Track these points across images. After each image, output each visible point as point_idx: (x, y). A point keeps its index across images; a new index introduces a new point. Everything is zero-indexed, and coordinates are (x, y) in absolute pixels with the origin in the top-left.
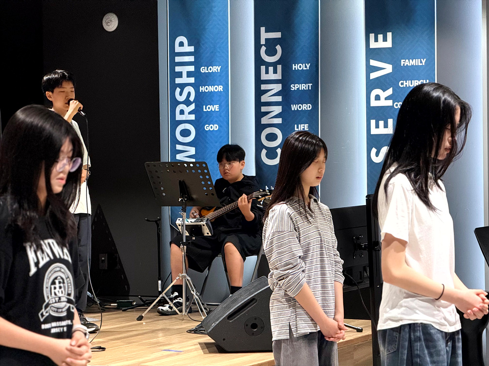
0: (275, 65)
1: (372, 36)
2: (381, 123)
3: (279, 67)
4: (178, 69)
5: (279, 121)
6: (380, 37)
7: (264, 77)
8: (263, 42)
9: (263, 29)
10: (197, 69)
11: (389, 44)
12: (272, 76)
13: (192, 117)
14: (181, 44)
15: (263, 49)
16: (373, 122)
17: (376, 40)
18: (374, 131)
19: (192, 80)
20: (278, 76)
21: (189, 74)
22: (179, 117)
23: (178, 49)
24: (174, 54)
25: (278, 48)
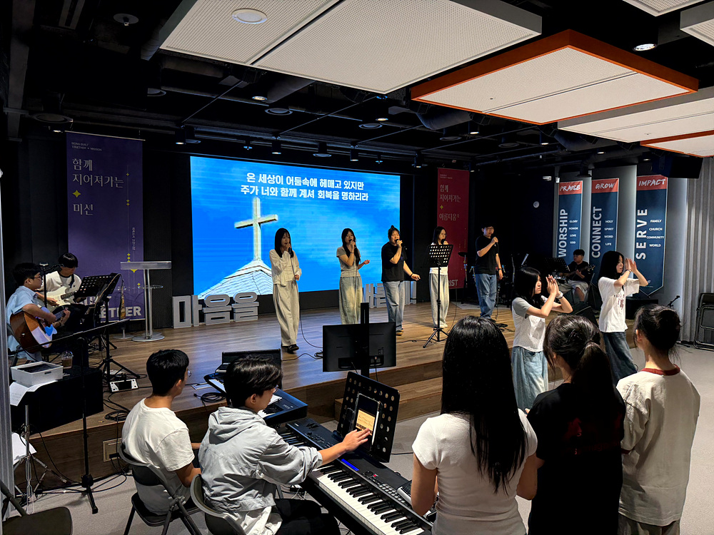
0: (599, 221)
2: (641, 244)
4: (561, 221)
5: (599, 241)
6: (642, 211)
7: (594, 225)
8: (594, 212)
9: (594, 207)
10: (568, 221)
11: (646, 214)
12: (597, 225)
13: (566, 239)
14: (563, 212)
15: (594, 215)
16: (638, 244)
17: (640, 212)
18: (638, 247)
19: (566, 225)
20: (600, 225)
21: (565, 223)
22: (560, 238)
23: (561, 214)
24: (559, 216)
25: (600, 214)
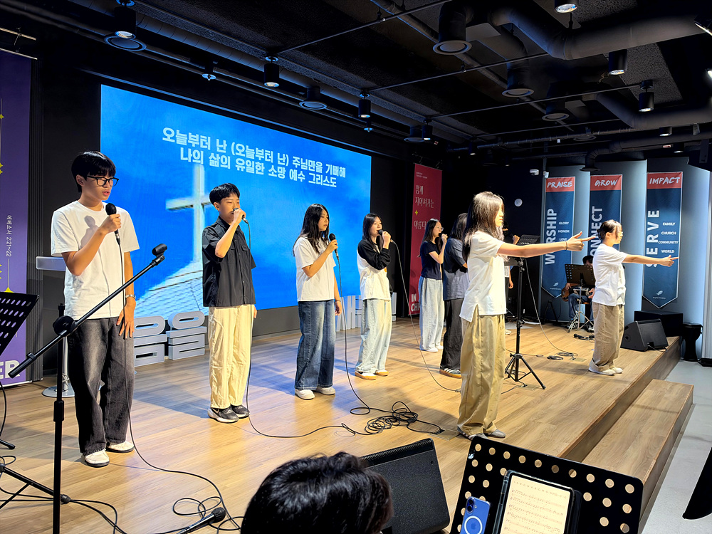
0: (598, 222)
1: (649, 212)
2: (652, 250)
4: (548, 223)
6: (653, 212)
7: (593, 227)
8: (593, 213)
9: (593, 207)
10: (558, 223)
11: (657, 216)
14: (550, 212)
15: (593, 215)
16: (648, 249)
17: (651, 214)
19: (555, 227)
21: (553, 225)
23: (549, 214)
24: (547, 216)
25: (600, 215)
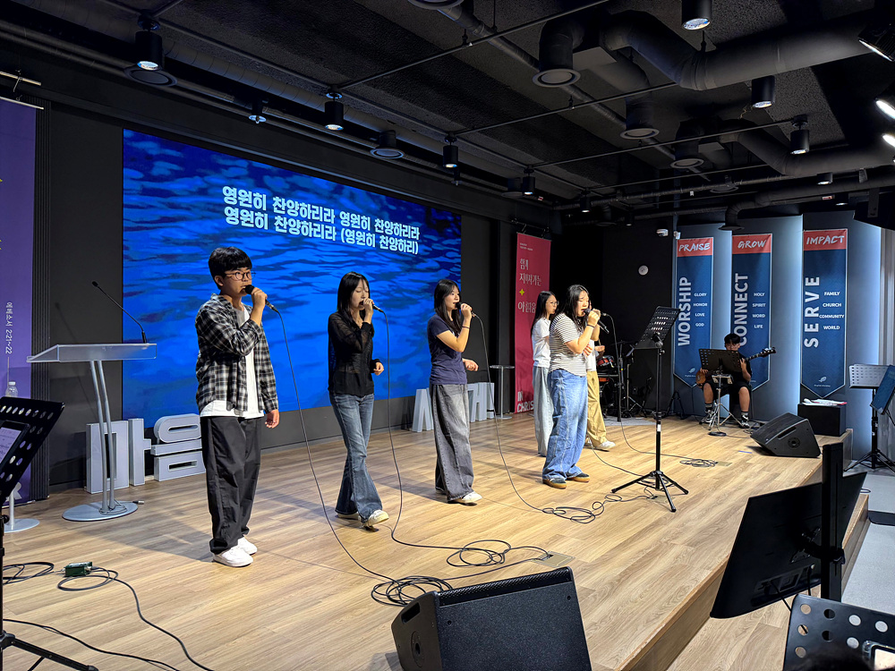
0: (743, 293)
1: (807, 279)
2: (811, 326)
3: (746, 294)
4: (681, 294)
5: (745, 323)
6: (812, 280)
7: (736, 299)
8: (736, 281)
9: (737, 275)
10: (692, 294)
11: (817, 284)
12: (741, 299)
13: (689, 319)
14: (683, 282)
15: (737, 285)
16: (806, 325)
17: (809, 281)
18: (806, 330)
19: (689, 300)
20: (745, 299)
21: (687, 297)
22: (680, 319)
23: (681, 284)
24: (679, 287)
25: (746, 284)
